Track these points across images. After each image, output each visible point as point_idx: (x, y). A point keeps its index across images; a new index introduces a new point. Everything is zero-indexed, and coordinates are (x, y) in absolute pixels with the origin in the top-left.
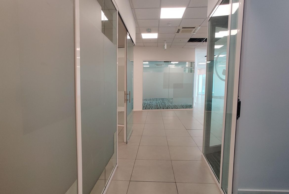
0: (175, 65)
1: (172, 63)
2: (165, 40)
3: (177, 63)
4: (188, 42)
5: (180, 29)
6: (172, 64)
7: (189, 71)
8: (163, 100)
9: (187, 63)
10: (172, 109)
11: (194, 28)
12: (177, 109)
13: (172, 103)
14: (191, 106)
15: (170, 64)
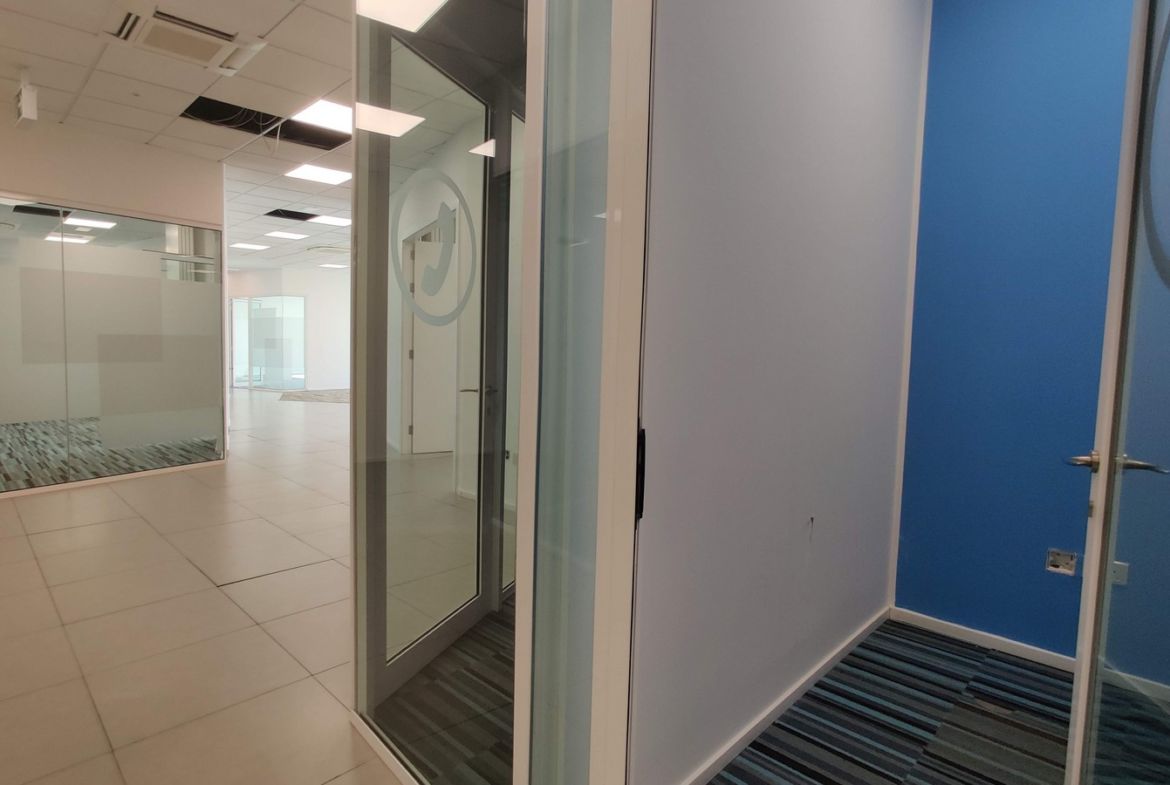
0: (91, 238)
1: (70, 221)
2: (26, 67)
3: (108, 225)
4: (183, 115)
5: (137, 18)
6: (72, 231)
7: (183, 276)
8: (22, 432)
9: (173, 233)
10: (97, 475)
11: (229, 37)
12: (131, 471)
13: (89, 443)
14: (211, 450)
15: (57, 231)
